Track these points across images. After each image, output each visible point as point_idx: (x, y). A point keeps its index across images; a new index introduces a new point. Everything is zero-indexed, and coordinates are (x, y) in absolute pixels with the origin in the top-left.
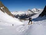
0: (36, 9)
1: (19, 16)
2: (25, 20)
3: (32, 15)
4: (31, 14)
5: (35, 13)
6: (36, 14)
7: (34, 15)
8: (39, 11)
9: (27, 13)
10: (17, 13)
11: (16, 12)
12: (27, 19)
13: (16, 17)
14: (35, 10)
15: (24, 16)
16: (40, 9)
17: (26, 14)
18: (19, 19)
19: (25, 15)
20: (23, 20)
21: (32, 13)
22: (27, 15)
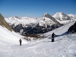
1: (23, 28)
3: (53, 27)
4: (51, 25)
6: (62, 25)
7: (57, 27)
11: (17, 17)
12: (42, 35)
13: (17, 29)
14: (61, 16)
15: (34, 29)
16: (73, 16)
18: (22, 35)
20: (32, 38)
21: (54, 23)
22: (43, 27)
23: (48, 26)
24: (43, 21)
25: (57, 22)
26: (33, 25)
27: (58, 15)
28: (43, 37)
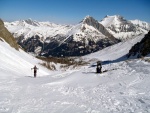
0: (121, 19)
1: (40, 44)
2: (68, 64)
3: (101, 45)
4: (96, 40)
5: (116, 36)
6: (119, 41)
7: (109, 45)
8: (132, 28)
9: (79, 32)
14: (117, 23)
15: (63, 46)
17: (76, 39)
18: (39, 57)
19: (71, 40)
20: (58, 65)
23: (91, 43)
24: (81, 32)
25: (108, 34)
26: (62, 38)
27: (111, 21)
28: (80, 64)
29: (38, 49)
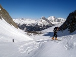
2: (36, 33)
5: (53, 23)
6: (54, 25)
7: (50, 27)
8: (58, 21)
10: (23, 21)
11: (22, 19)
12: (39, 32)
13: (22, 27)
14: (53, 19)
15: (34, 27)
18: (26, 31)
20: (32, 34)
21: (48, 24)
22: (40, 26)
23: (44, 26)
24: (40, 22)
27: (51, 18)
29: (25, 28)
